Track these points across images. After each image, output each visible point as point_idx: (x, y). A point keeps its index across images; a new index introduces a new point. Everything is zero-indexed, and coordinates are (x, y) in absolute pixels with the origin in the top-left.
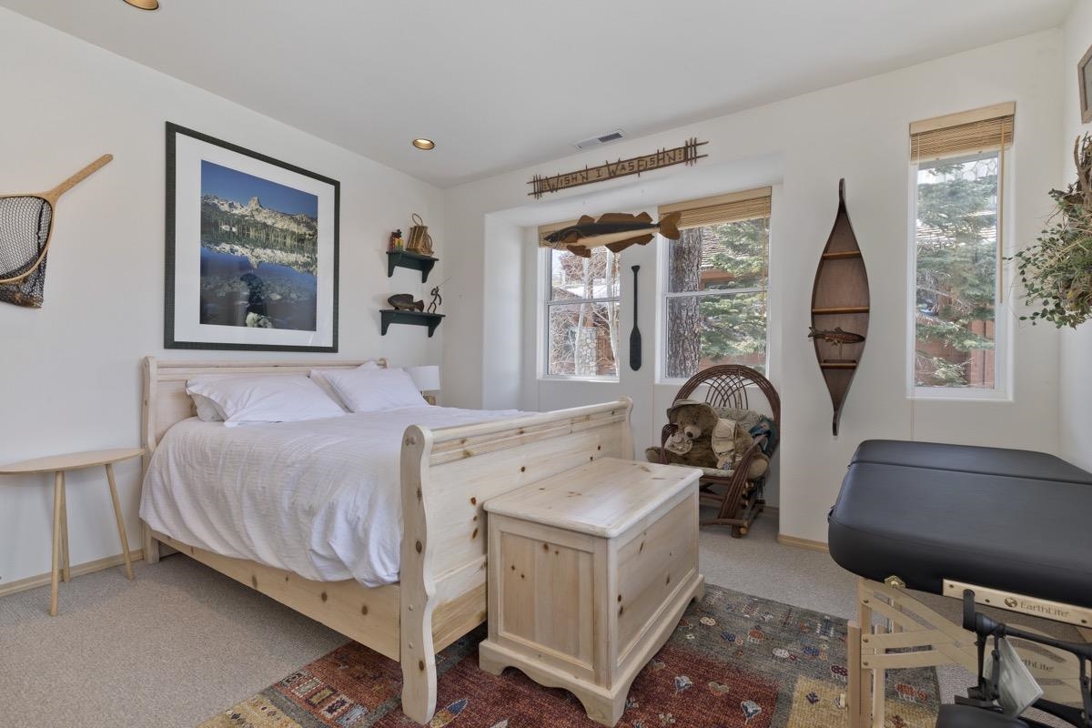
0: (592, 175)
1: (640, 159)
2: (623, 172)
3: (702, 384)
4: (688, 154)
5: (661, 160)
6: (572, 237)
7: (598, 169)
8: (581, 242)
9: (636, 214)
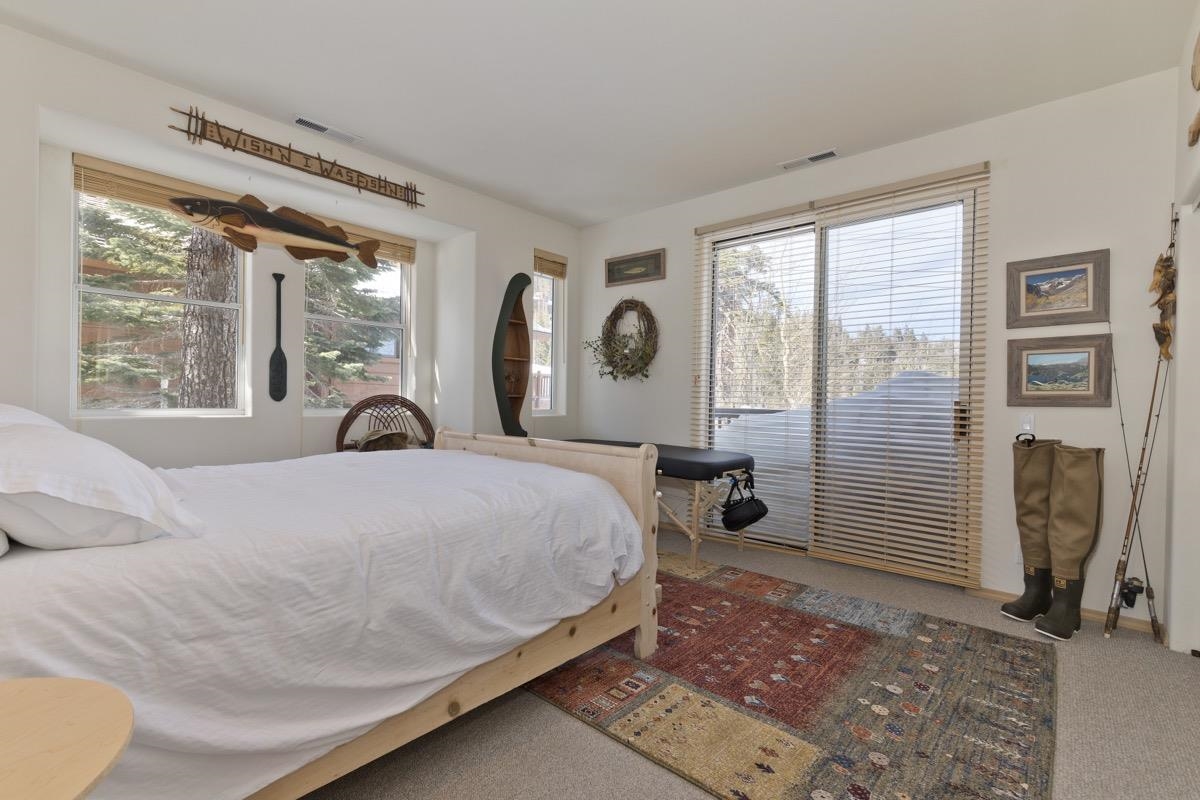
0: (296, 159)
1: (360, 174)
2: (339, 177)
3: (363, 414)
4: (408, 195)
5: (380, 187)
6: (235, 218)
7: (307, 157)
8: (249, 230)
9: (328, 225)
